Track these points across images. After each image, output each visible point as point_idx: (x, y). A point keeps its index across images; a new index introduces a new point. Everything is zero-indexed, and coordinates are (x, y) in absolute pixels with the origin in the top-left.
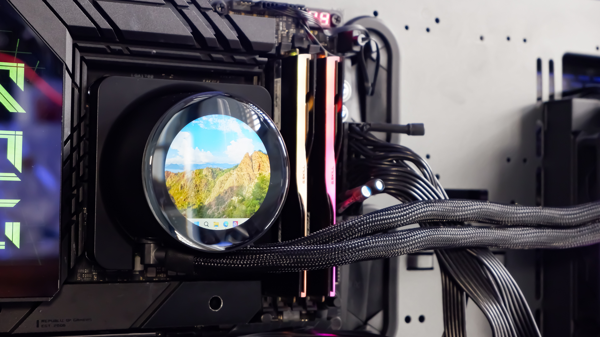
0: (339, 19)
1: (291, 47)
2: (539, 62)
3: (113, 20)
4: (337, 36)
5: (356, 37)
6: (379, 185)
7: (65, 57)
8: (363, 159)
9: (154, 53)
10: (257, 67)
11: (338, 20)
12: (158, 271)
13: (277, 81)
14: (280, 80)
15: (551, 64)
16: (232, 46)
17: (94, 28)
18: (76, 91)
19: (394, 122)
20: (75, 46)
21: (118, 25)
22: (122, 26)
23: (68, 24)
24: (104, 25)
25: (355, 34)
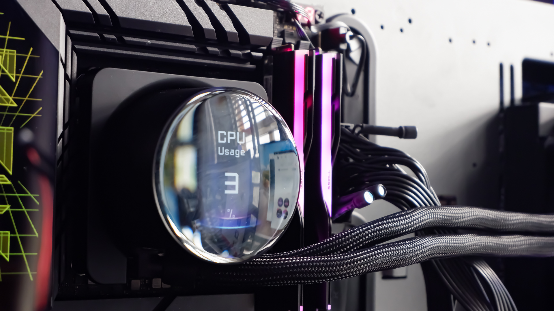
0: (322, 15)
1: (281, 43)
2: (501, 67)
3: (110, 5)
4: (320, 33)
5: (344, 35)
6: (381, 190)
7: (59, 45)
8: (352, 164)
9: (148, 43)
10: (249, 63)
11: (320, 16)
12: (141, 283)
13: (267, 79)
14: (271, 78)
15: (512, 69)
16: (230, 39)
17: (89, 13)
18: (68, 84)
19: (371, 123)
20: (67, 33)
21: (114, 10)
22: (119, 13)
23: (63, 7)
24: (101, 10)
25: (342, 31)
